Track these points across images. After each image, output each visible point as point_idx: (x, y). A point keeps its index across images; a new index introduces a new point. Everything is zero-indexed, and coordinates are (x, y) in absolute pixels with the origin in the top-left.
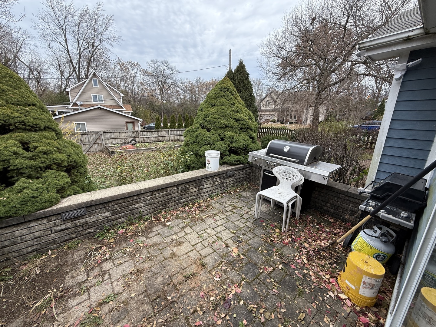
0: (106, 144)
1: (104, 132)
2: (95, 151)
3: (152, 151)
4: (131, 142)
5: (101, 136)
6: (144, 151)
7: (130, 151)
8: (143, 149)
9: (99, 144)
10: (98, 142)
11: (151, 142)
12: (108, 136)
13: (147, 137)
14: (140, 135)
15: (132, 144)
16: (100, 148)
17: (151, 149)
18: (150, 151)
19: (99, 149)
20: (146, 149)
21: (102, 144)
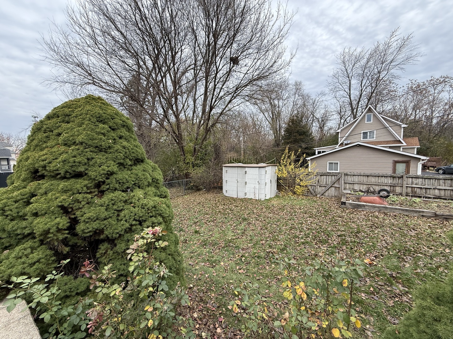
0: (345, 189)
1: (346, 175)
2: (330, 195)
3: (423, 216)
4: (379, 193)
5: (340, 179)
6: (401, 212)
7: (371, 206)
8: (399, 209)
9: (337, 188)
10: (336, 185)
11: (429, 198)
12: (350, 179)
13: (421, 188)
14: (405, 183)
15: (381, 196)
16: (337, 192)
17: (420, 212)
18: (415, 215)
19: (336, 195)
20: (407, 210)
21: (340, 189)
